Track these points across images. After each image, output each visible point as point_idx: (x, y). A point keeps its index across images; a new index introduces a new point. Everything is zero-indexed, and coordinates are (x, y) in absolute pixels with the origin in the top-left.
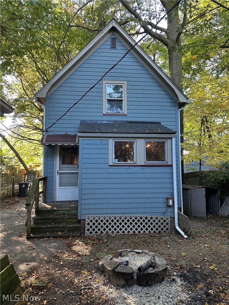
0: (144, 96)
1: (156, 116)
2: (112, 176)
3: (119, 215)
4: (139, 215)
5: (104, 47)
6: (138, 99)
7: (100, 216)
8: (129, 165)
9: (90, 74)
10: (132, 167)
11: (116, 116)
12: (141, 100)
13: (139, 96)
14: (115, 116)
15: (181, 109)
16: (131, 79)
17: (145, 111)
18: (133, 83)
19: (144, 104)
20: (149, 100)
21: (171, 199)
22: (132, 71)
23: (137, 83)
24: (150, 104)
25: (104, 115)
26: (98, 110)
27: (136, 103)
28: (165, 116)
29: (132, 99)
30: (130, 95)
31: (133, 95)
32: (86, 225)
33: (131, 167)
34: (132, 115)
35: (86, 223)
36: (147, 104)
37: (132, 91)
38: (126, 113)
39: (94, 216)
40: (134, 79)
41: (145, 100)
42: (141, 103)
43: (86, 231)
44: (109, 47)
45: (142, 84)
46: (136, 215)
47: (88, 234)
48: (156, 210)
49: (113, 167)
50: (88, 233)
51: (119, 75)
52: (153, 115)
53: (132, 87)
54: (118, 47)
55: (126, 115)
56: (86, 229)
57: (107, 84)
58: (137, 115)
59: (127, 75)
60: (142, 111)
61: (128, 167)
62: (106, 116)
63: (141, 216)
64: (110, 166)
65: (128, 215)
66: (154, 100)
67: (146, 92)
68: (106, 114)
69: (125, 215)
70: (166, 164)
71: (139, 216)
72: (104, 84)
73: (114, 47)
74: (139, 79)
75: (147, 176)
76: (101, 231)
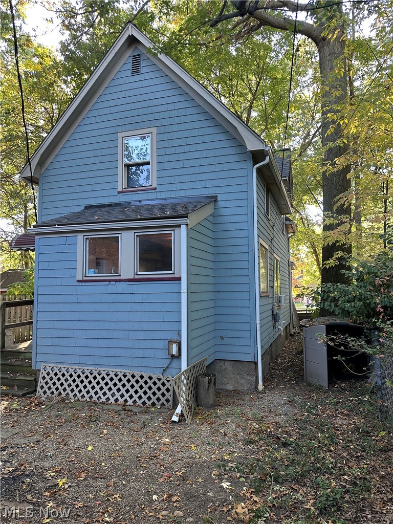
0: (187, 149)
1: (208, 184)
2: (81, 299)
3: (89, 368)
4: (122, 371)
5: (121, 75)
6: (175, 157)
7: (61, 366)
8: (109, 280)
9: (100, 126)
10: (114, 283)
11: (139, 192)
12: (181, 157)
13: (178, 150)
14: (137, 192)
15: (258, 165)
16: (164, 122)
17: (188, 178)
18: (168, 129)
19: (187, 164)
20: (196, 155)
21: (175, 342)
22: (166, 108)
23: (174, 128)
24: (198, 162)
25: (119, 192)
26: (111, 186)
27: (172, 165)
28: (225, 182)
29: (166, 158)
30: (163, 152)
31: (169, 151)
32: (41, 380)
33: (111, 283)
34: (165, 188)
35: (41, 376)
36: (192, 163)
37: (166, 144)
38: (154, 186)
39: (53, 365)
40: (170, 121)
41: (189, 156)
42: (181, 164)
43: (39, 389)
44: (129, 73)
45: (183, 127)
46: (117, 370)
47: (40, 395)
48: (151, 363)
49: (83, 284)
50: (41, 391)
51: (143, 118)
52: (203, 184)
53: (165, 137)
54: (143, 70)
55: (155, 189)
56: (39, 385)
57: (124, 138)
58: (174, 187)
59: (157, 116)
60: (183, 179)
61: (108, 283)
62: (122, 194)
63: (126, 371)
64: (78, 281)
65: (113, 370)
66: (205, 154)
67: (189, 141)
68: (124, 190)
69: (99, 369)
70: (172, 276)
71: (120, 371)
72: (120, 139)
73: (136, 71)
74: (177, 120)
75: (138, 298)
76: (59, 391)
